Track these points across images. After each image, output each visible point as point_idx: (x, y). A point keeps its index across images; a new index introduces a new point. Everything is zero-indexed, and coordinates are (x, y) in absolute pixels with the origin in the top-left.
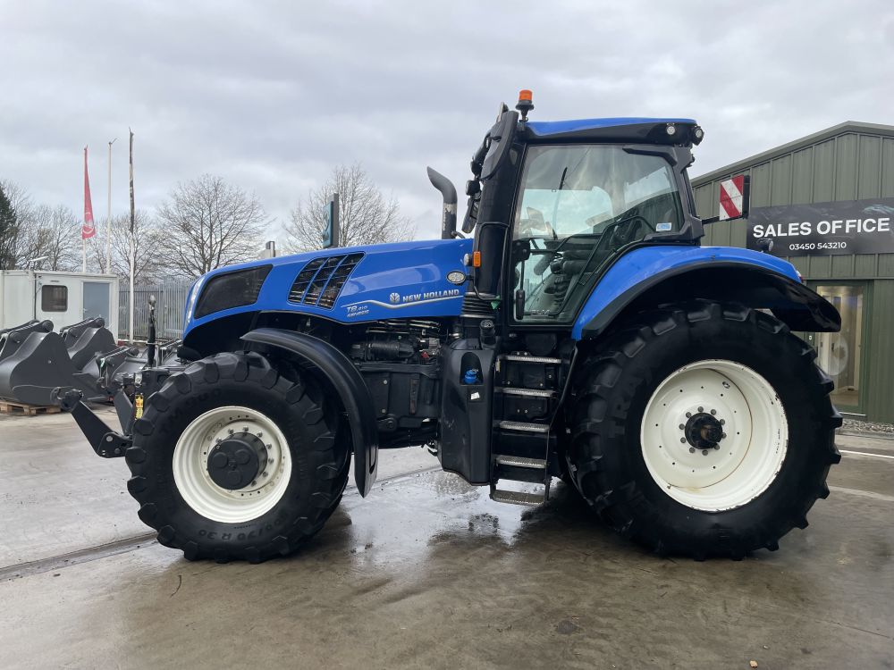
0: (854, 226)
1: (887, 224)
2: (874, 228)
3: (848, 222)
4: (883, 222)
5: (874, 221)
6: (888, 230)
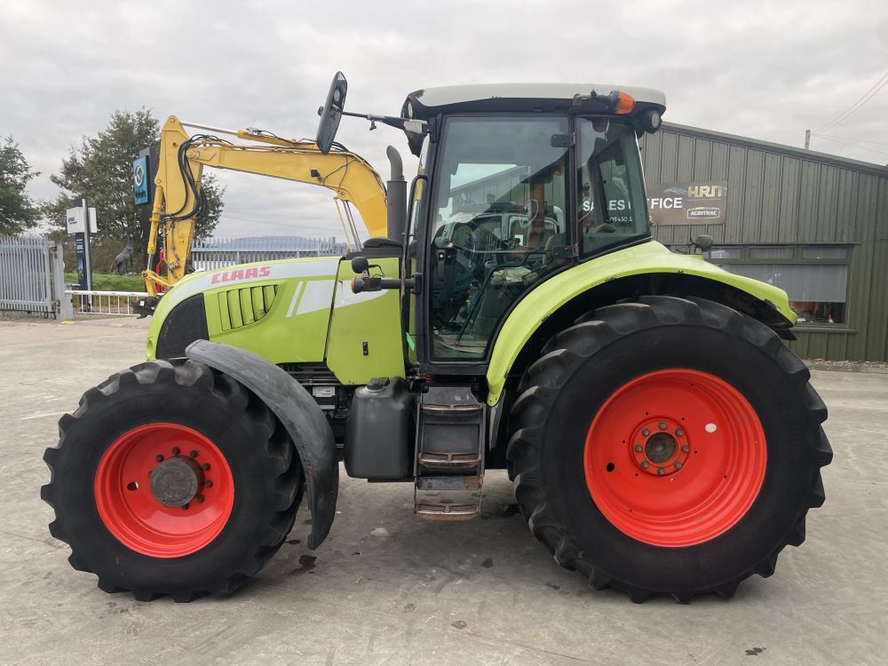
0: (657, 203)
1: (680, 203)
2: (671, 205)
3: (653, 200)
4: (678, 201)
5: (671, 200)
6: (681, 207)
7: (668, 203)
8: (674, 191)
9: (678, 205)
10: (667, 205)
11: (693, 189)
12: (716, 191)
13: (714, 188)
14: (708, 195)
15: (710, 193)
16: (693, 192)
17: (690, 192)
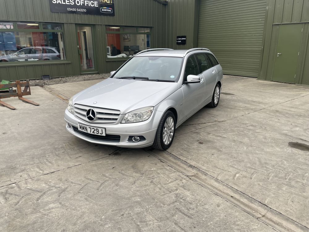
0: (87, 3)
1: (97, 4)
2: (94, 5)
3: (86, 1)
4: (96, 3)
5: (93, 3)
6: (97, 6)
12: (110, 2)
14: (107, 2)
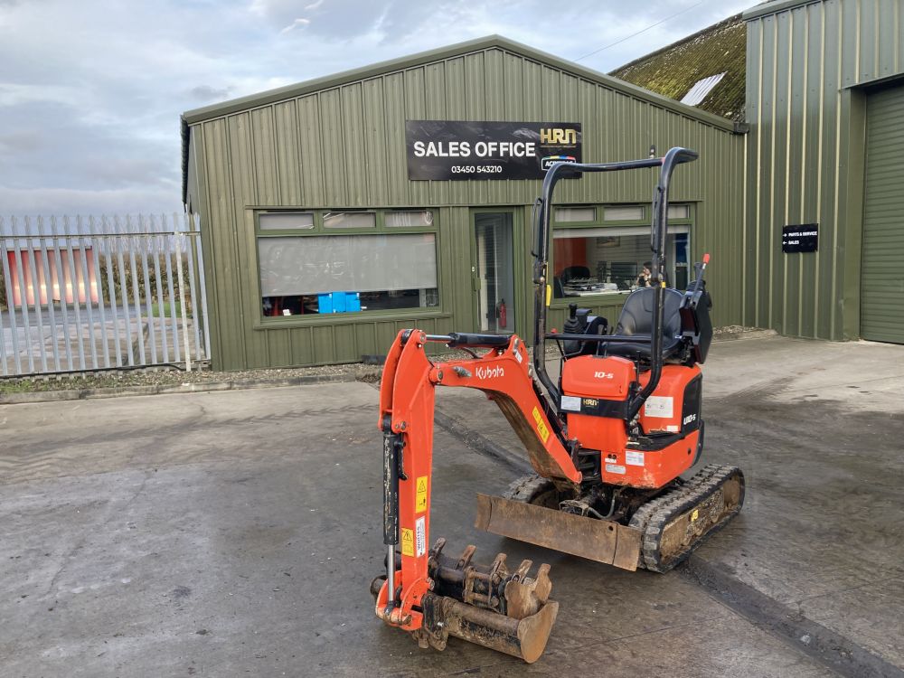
2: (523, 153)
3: (501, 144)
4: (530, 147)
5: (523, 146)
6: (534, 155)
7: (520, 149)
8: (526, 133)
9: (530, 152)
10: (519, 152)
11: (546, 133)
12: (571, 135)
13: (568, 131)
14: (562, 141)
15: (564, 138)
16: (545, 136)
17: (543, 137)
